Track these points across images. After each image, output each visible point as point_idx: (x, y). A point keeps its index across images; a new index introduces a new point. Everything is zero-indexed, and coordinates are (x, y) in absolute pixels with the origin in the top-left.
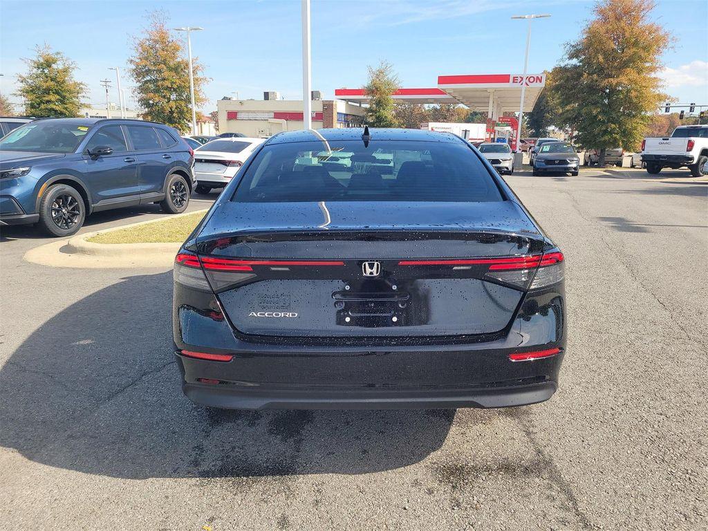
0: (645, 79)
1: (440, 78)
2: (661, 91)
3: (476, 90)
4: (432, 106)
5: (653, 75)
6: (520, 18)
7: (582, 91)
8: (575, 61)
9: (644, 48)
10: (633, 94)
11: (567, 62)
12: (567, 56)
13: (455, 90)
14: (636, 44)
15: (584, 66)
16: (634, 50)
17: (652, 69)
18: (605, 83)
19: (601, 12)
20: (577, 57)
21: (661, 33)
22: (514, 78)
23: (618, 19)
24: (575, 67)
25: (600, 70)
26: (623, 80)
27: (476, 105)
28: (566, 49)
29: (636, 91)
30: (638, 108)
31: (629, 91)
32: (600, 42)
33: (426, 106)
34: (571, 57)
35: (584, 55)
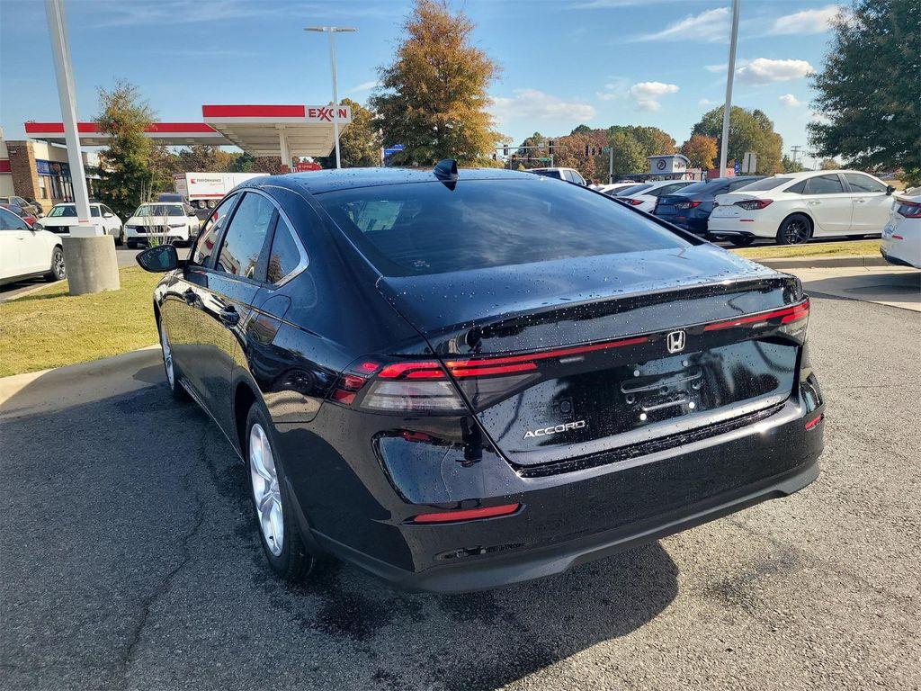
0: (476, 114)
1: (205, 108)
2: (493, 129)
3: (259, 127)
4: (180, 148)
5: (481, 110)
6: (316, 30)
7: (407, 127)
8: (392, 91)
9: (470, 78)
10: (468, 133)
11: (384, 91)
12: (381, 84)
13: (229, 126)
14: (460, 71)
15: (404, 96)
16: (459, 79)
17: (480, 103)
18: (434, 119)
19: (414, 30)
20: (394, 85)
21: (484, 60)
22: (310, 110)
23: (435, 40)
24: (394, 98)
25: (425, 103)
26: (453, 116)
27: (254, 147)
28: (379, 75)
29: (469, 129)
30: (473, 149)
31: (461, 129)
32: (421, 68)
33: (170, 149)
34: (387, 86)
35: (403, 82)
